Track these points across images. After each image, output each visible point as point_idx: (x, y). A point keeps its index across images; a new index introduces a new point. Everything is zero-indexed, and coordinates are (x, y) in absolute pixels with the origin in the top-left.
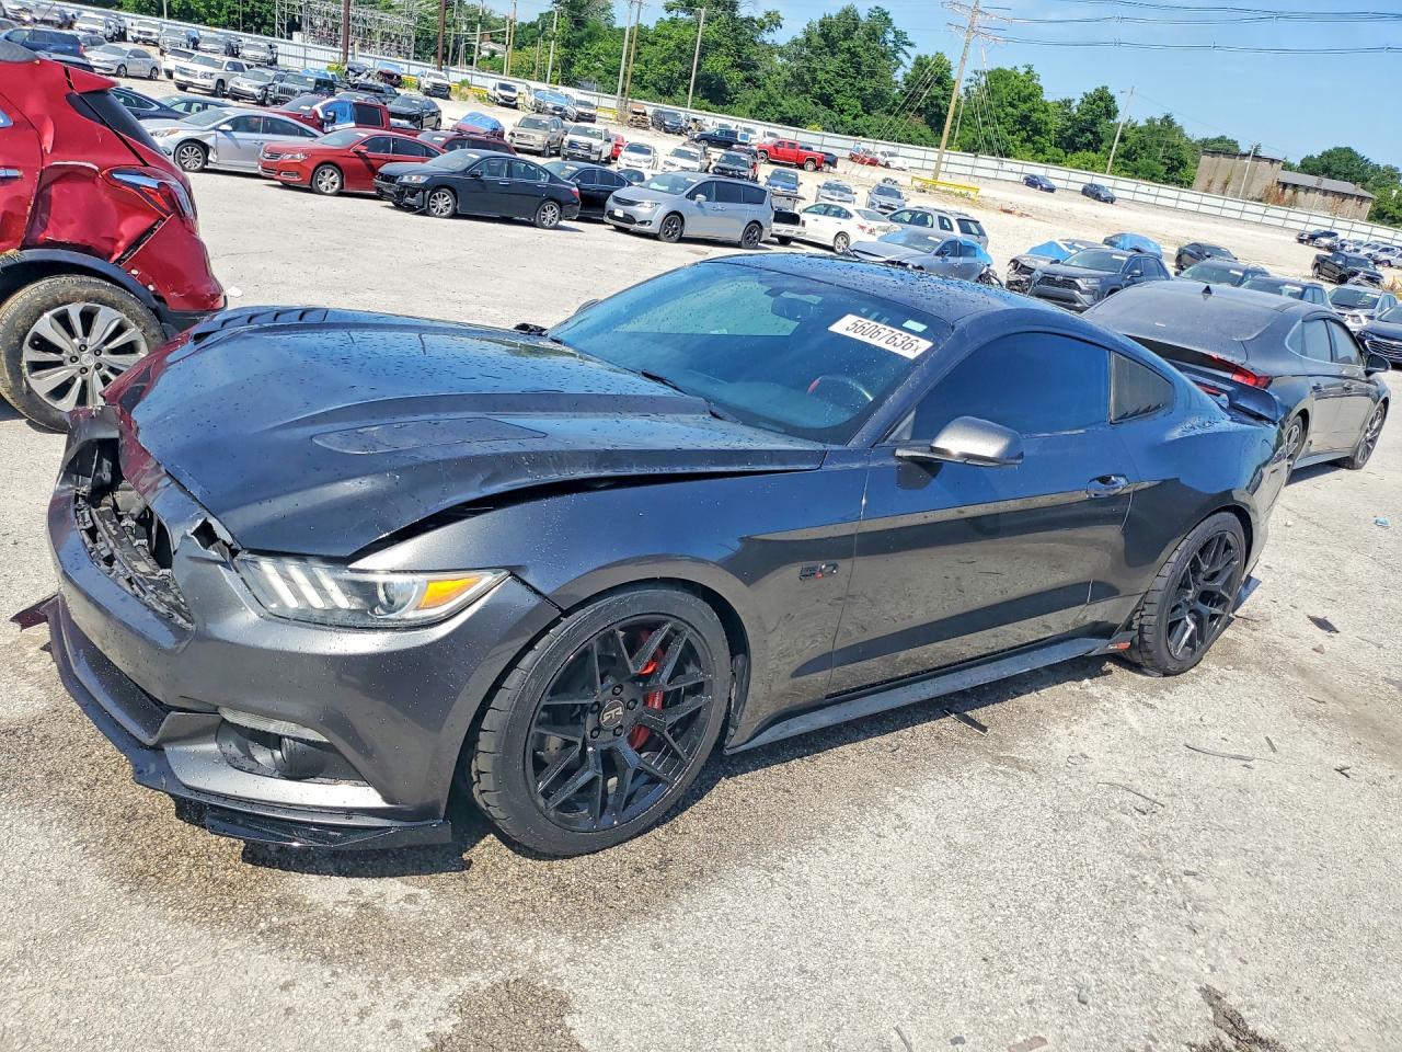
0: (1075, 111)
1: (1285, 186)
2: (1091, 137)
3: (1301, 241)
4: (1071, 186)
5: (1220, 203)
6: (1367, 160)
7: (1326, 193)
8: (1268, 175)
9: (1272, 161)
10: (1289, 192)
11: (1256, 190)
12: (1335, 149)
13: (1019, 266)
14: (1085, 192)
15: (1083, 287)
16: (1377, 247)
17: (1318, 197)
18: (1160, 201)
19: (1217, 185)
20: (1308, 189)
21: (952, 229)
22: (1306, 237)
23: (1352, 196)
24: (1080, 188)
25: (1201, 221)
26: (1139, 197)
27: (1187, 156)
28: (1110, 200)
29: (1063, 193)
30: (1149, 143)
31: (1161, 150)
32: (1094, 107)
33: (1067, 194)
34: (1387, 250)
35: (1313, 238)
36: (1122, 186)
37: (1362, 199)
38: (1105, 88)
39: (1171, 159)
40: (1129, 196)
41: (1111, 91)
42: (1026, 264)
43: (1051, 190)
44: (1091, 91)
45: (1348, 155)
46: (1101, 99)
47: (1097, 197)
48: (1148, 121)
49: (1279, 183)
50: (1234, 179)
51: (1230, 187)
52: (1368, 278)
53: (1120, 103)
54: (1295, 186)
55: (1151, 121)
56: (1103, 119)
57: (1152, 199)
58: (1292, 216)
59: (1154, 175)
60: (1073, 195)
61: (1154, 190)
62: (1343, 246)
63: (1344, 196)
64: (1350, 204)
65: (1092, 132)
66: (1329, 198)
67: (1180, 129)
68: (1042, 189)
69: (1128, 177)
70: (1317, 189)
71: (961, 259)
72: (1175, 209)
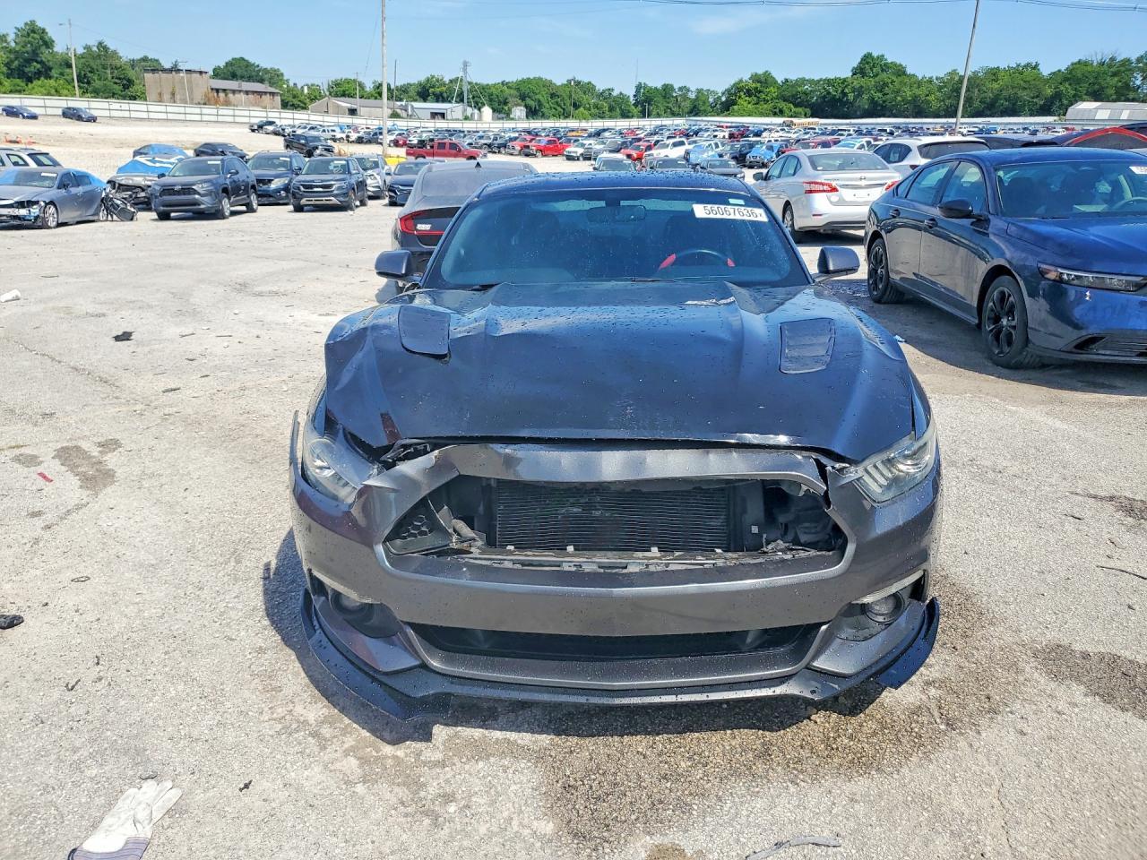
0: (13, 44)
1: (217, 91)
2: (39, 66)
3: (253, 131)
4: (50, 111)
5: (182, 110)
6: (258, 66)
7: (247, 93)
8: (205, 84)
9: (201, 73)
10: (222, 95)
11: (199, 96)
12: (233, 59)
13: (117, 185)
14: (65, 115)
15: (201, 191)
16: (305, 128)
17: (243, 96)
18: (134, 115)
19: (167, 96)
20: (234, 92)
21: (26, 164)
22: (256, 127)
23: (266, 93)
24: (60, 112)
25: (174, 126)
26: (114, 114)
27: (131, 74)
28: (93, 119)
29: (45, 119)
30: (95, 67)
31: (109, 71)
32: (30, 39)
33: (50, 119)
34: (312, 128)
35: (261, 127)
36: (97, 106)
37: (273, 94)
38: (33, 22)
39: (120, 79)
40: (106, 113)
41: (40, 24)
42: (123, 182)
43: (34, 117)
44: (21, 25)
45: (242, 62)
46: (33, 31)
47: (79, 118)
48: (85, 48)
49: (212, 89)
50: (177, 91)
51: (178, 97)
52: (326, 150)
53: (52, 33)
54: (224, 90)
55: (87, 48)
56: (43, 49)
57: (126, 114)
58: (237, 113)
59: (114, 94)
60: (56, 119)
61: (125, 106)
62: (283, 130)
63: (260, 93)
64: (267, 98)
65: (37, 62)
66: (251, 96)
67: (115, 52)
68: (24, 117)
69: (92, 97)
70: (240, 91)
71: (80, 188)
72: (149, 119)
